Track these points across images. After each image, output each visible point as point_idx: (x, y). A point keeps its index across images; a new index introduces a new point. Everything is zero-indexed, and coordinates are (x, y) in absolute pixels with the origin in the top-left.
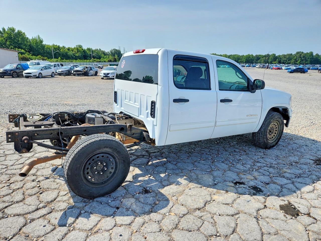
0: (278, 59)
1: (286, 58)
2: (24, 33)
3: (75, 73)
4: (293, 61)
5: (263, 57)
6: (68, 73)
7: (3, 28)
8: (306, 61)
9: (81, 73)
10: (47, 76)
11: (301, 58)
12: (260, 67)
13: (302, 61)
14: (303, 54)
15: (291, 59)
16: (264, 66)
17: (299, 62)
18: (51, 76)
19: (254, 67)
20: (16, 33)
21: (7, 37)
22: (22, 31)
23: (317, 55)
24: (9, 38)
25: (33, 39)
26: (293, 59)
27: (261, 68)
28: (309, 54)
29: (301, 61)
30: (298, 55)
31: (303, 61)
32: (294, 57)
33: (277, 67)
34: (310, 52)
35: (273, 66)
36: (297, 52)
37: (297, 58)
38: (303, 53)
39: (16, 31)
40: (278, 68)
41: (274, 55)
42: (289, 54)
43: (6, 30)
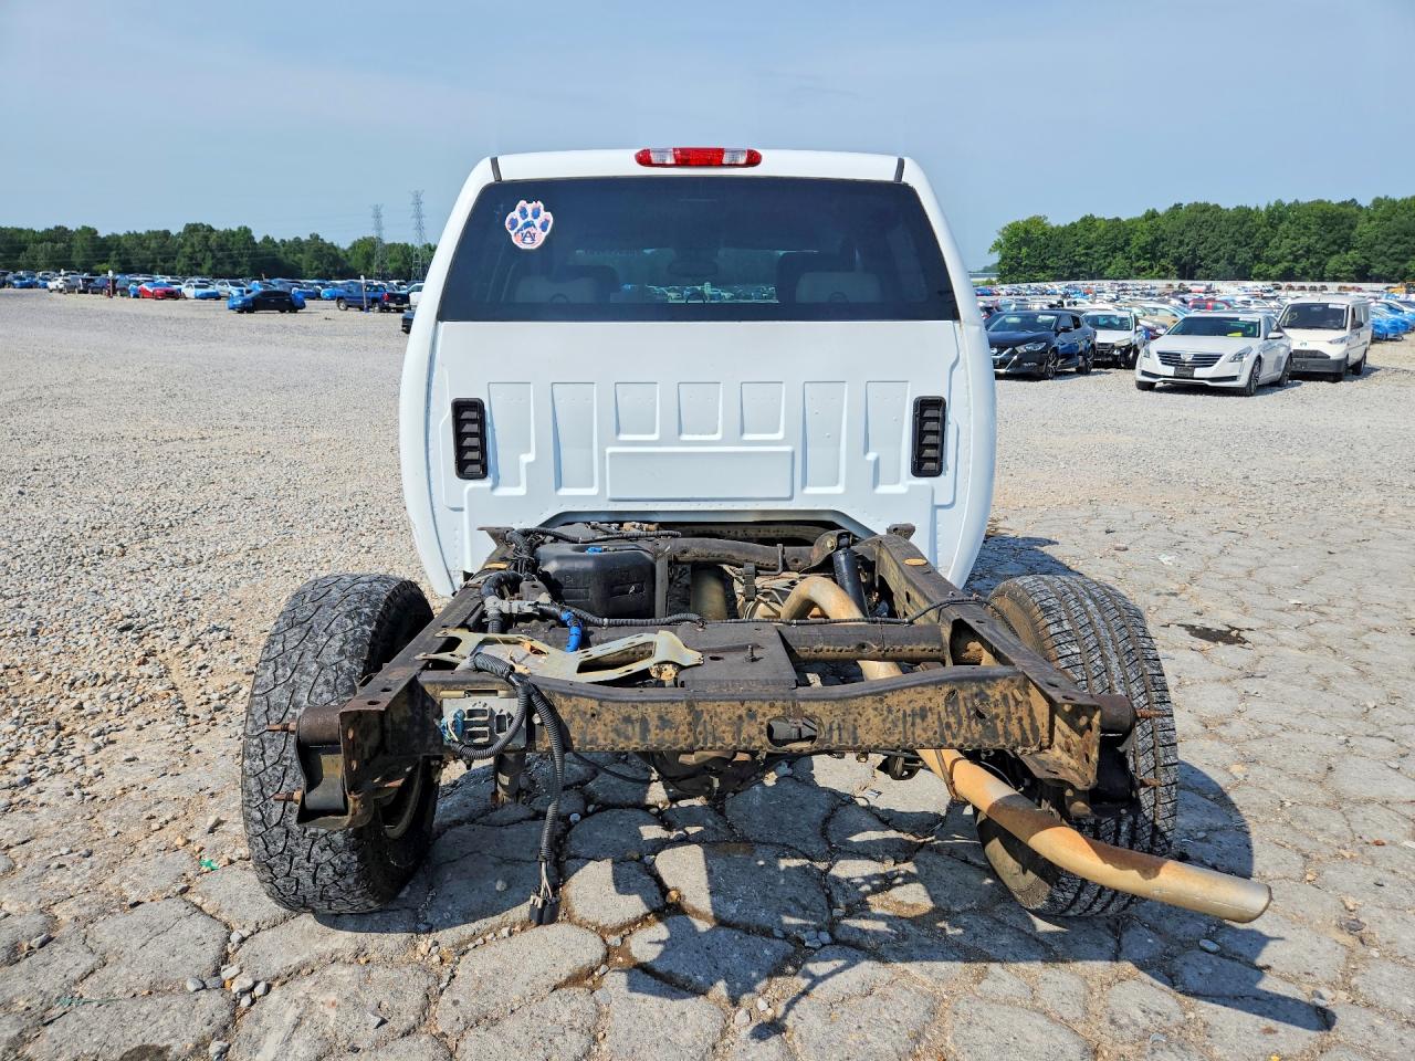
0: (114, 252)
1: (148, 249)
4: (181, 263)
5: (41, 242)
8: (236, 264)
11: (211, 251)
12: (70, 289)
13: (219, 267)
14: (213, 237)
15: (169, 253)
16: (91, 284)
17: (210, 269)
19: (31, 287)
23: (266, 239)
26: (179, 257)
27: (80, 292)
28: (237, 237)
29: (214, 266)
30: (196, 239)
31: (221, 264)
32: (181, 246)
33: (159, 290)
34: (240, 229)
35: (139, 283)
36: (188, 226)
37: (195, 252)
38: (211, 230)
40: (167, 292)
41: (90, 233)
42: (154, 232)
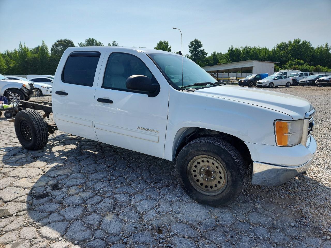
2: (309, 43)
3: (318, 83)
6: (312, 83)
7: (289, 41)
9: (327, 82)
10: (282, 86)
18: (285, 86)
20: (300, 44)
21: (291, 50)
22: (307, 41)
24: (293, 50)
25: (318, 49)
39: (301, 42)
43: (292, 43)
